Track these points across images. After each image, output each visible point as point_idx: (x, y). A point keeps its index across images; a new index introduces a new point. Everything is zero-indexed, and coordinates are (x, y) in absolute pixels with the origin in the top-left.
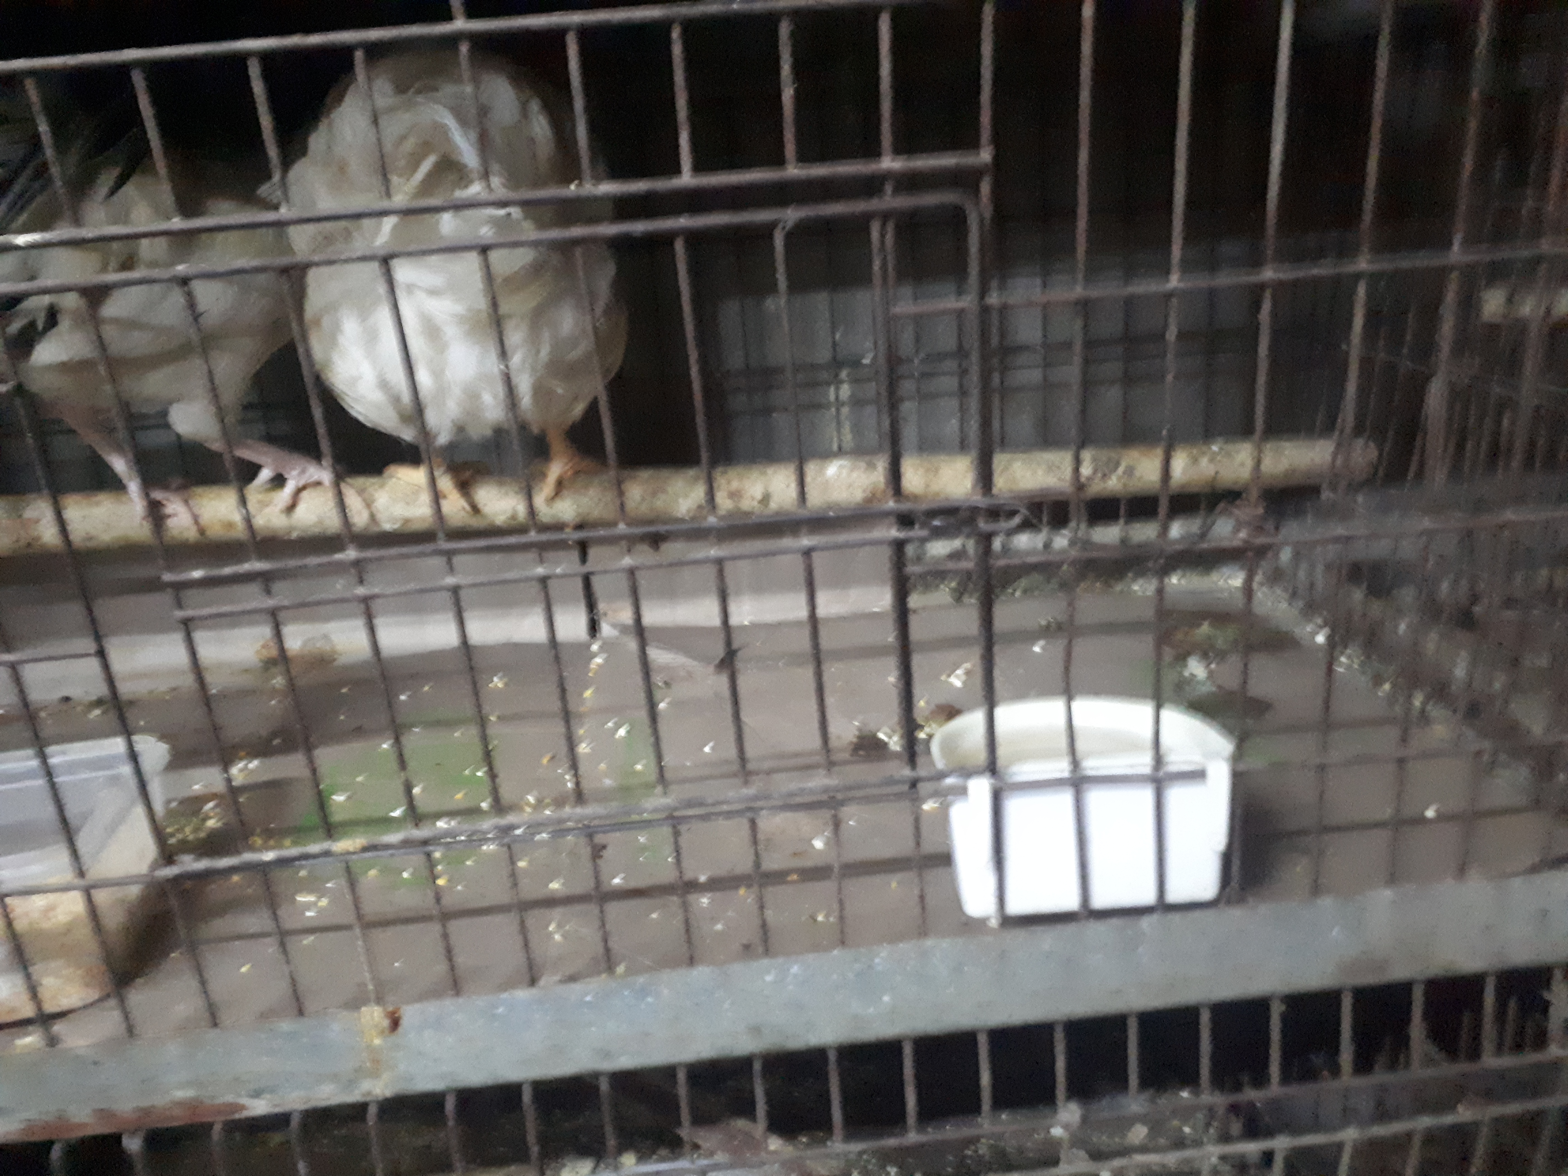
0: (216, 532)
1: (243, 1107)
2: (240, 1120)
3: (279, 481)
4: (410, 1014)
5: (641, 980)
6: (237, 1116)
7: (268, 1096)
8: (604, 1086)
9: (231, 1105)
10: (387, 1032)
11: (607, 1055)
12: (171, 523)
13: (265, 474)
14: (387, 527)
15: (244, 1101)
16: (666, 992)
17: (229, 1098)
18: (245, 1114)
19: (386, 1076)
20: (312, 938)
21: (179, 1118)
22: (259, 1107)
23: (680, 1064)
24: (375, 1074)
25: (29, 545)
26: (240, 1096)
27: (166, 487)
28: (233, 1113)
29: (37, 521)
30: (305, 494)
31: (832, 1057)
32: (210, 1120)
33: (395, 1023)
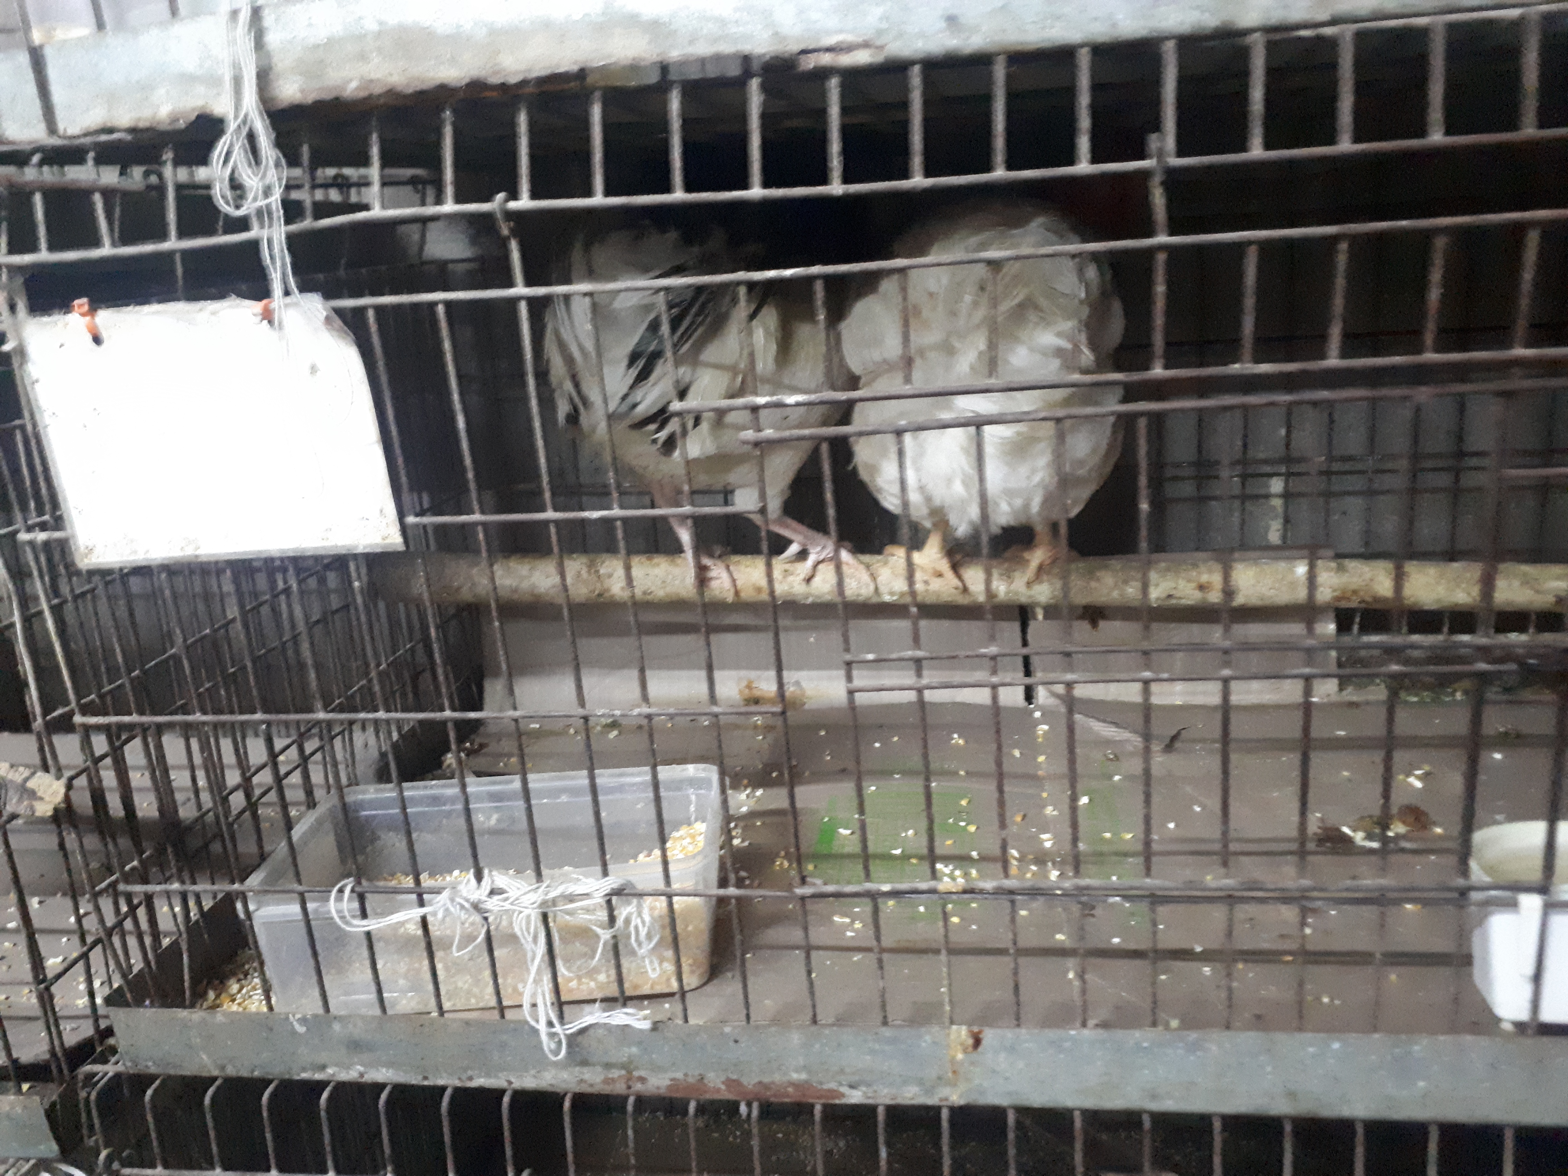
0: (747, 595)
1: (843, 1095)
2: (835, 1105)
3: (803, 555)
4: (989, 1036)
5: (1193, 1036)
6: (837, 1102)
7: (864, 1089)
8: (1147, 1123)
9: (831, 1091)
10: (970, 1049)
11: (1154, 1097)
12: (714, 584)
13: (794, 548)
14: (887, 598)
15: (844, 1090)
16: (1214, 1048)
17: (832, 1085)
18: (844, 1101)
19: (962, 1087)
20: (860, 956)
21: (791, 1096)
22: (855, 1097)
23: (1216, 1114)
24: (953, 1085)
25: (600, 595)
26: (841, 1084)
27: (711, 556)
28: (833, 1098)
29: (610, 576)
30: (820, 566)
31: (1360, 1130)
32: (811, 1101)
33: (977, 1042)
